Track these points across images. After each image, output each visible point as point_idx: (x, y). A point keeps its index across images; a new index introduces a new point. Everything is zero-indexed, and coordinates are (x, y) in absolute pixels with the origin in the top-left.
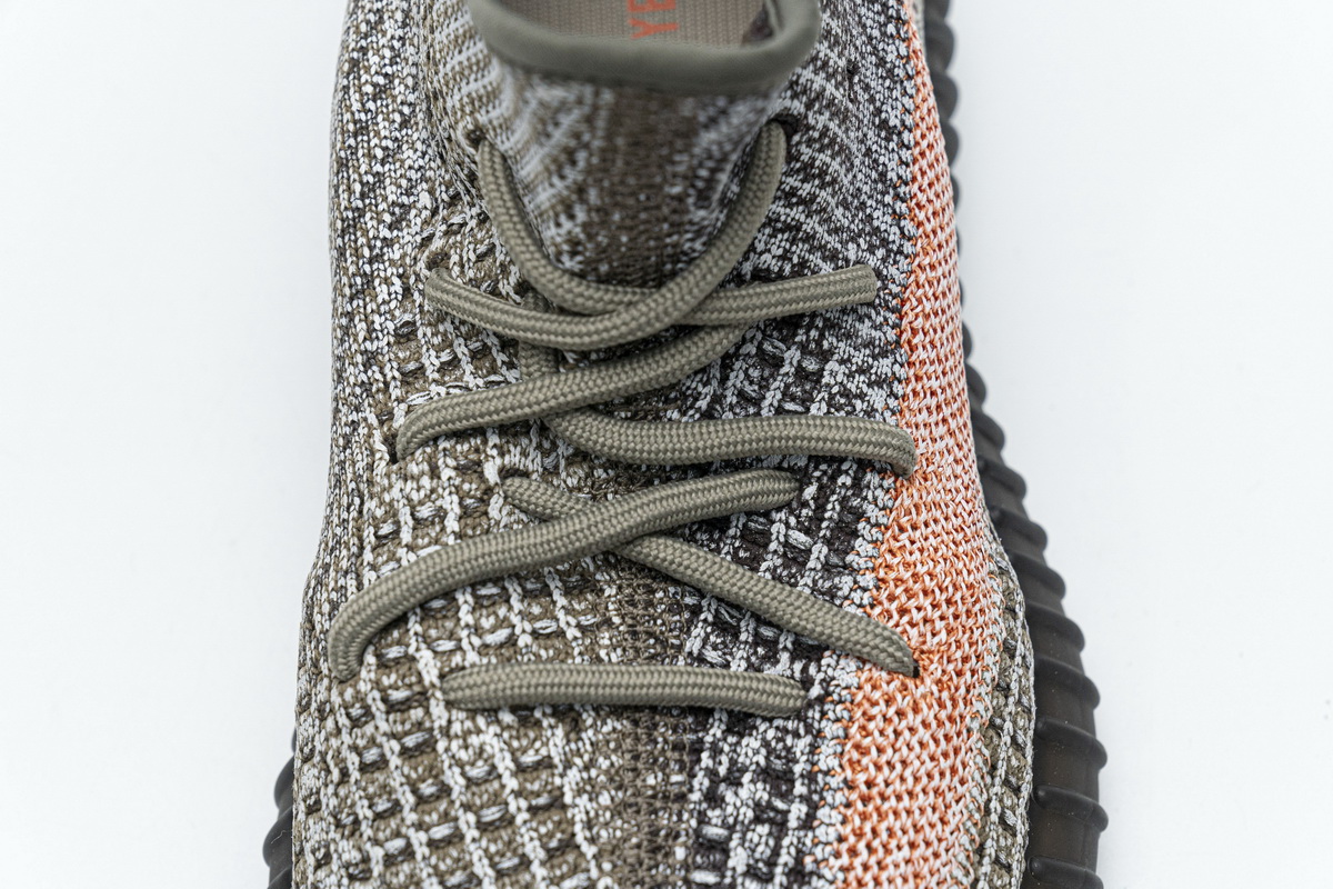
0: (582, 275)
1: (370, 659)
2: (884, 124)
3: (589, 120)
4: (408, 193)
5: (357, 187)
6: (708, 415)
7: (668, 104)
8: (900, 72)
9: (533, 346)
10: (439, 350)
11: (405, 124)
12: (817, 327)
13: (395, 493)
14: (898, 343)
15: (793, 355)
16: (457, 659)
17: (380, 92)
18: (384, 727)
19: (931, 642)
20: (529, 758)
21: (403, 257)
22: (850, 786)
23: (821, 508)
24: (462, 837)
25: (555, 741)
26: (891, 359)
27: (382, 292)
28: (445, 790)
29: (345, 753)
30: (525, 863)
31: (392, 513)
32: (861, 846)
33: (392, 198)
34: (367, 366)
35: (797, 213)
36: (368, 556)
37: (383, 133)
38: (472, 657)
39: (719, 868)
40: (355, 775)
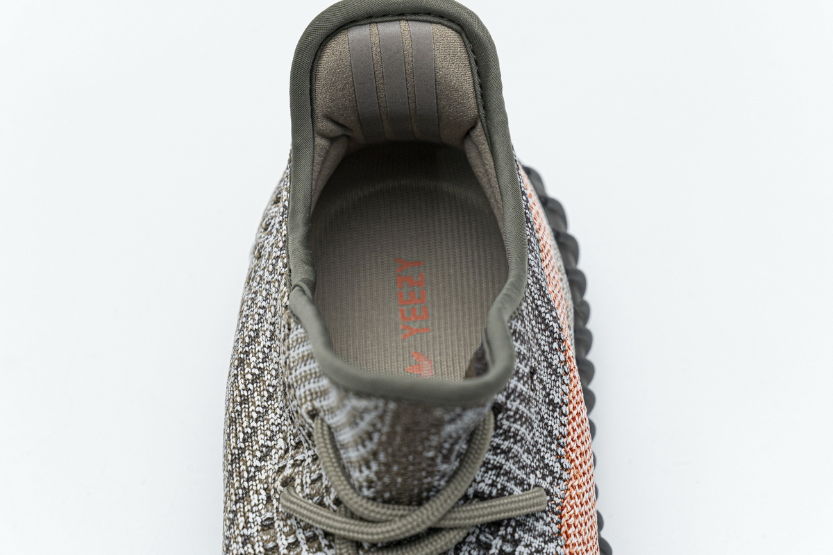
0: (374, 499)
2: (551, 402)
3: (381, 417)
4: (271, 439)
5: (241, 435)
7: (427, 410)
8: (560, 371)
9: (344, 539)
10: (287, 535)
11: (270, 398)
12: (512, 526)
14: (559, 533)
15: (497, 543)
17: (256, 379)
21: (267, 477)
26: (555, 543)
27: (254, 499)
33: (261, 442)
34: (244, 544)
35: (500, 459)
37: (257, 403)
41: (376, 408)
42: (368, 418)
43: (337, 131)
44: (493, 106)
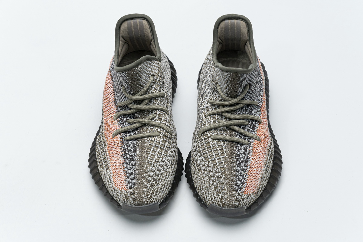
0: (227, 96)
1: (203, 135)
2: (260, 89)
3: (230, 77)
4: (208, 94)
5: (203, 92)
6: (239, 114)
7: (238, 75)
10: (211, 109)
11: (208, 87)
12: (251, 107)
13: (206, 120)
14: (260, 111)
15: (249, 109)
16: (212, 135)
17: (206, 83)
18: (204, 141)
19: (263, 139)
20: (219, 145)
21: (207, 100)
22: (253, 151)
23: (251, 125)
24: (212, 151)
25: (222, 143)
27: (205, 103)
28: (210, 147)
29: (199, 144)
30: (218, 154)
31: (205, 122)
32: (254, 156)
34: (203, 109)
35: (250, 94)
36: (202, 126)
38: (214, 135)
39: (239, 157)
40: (200, 146)
41: (229, 75)
42: (227, 77)
43: (221, 41)
44: (251, 37)
